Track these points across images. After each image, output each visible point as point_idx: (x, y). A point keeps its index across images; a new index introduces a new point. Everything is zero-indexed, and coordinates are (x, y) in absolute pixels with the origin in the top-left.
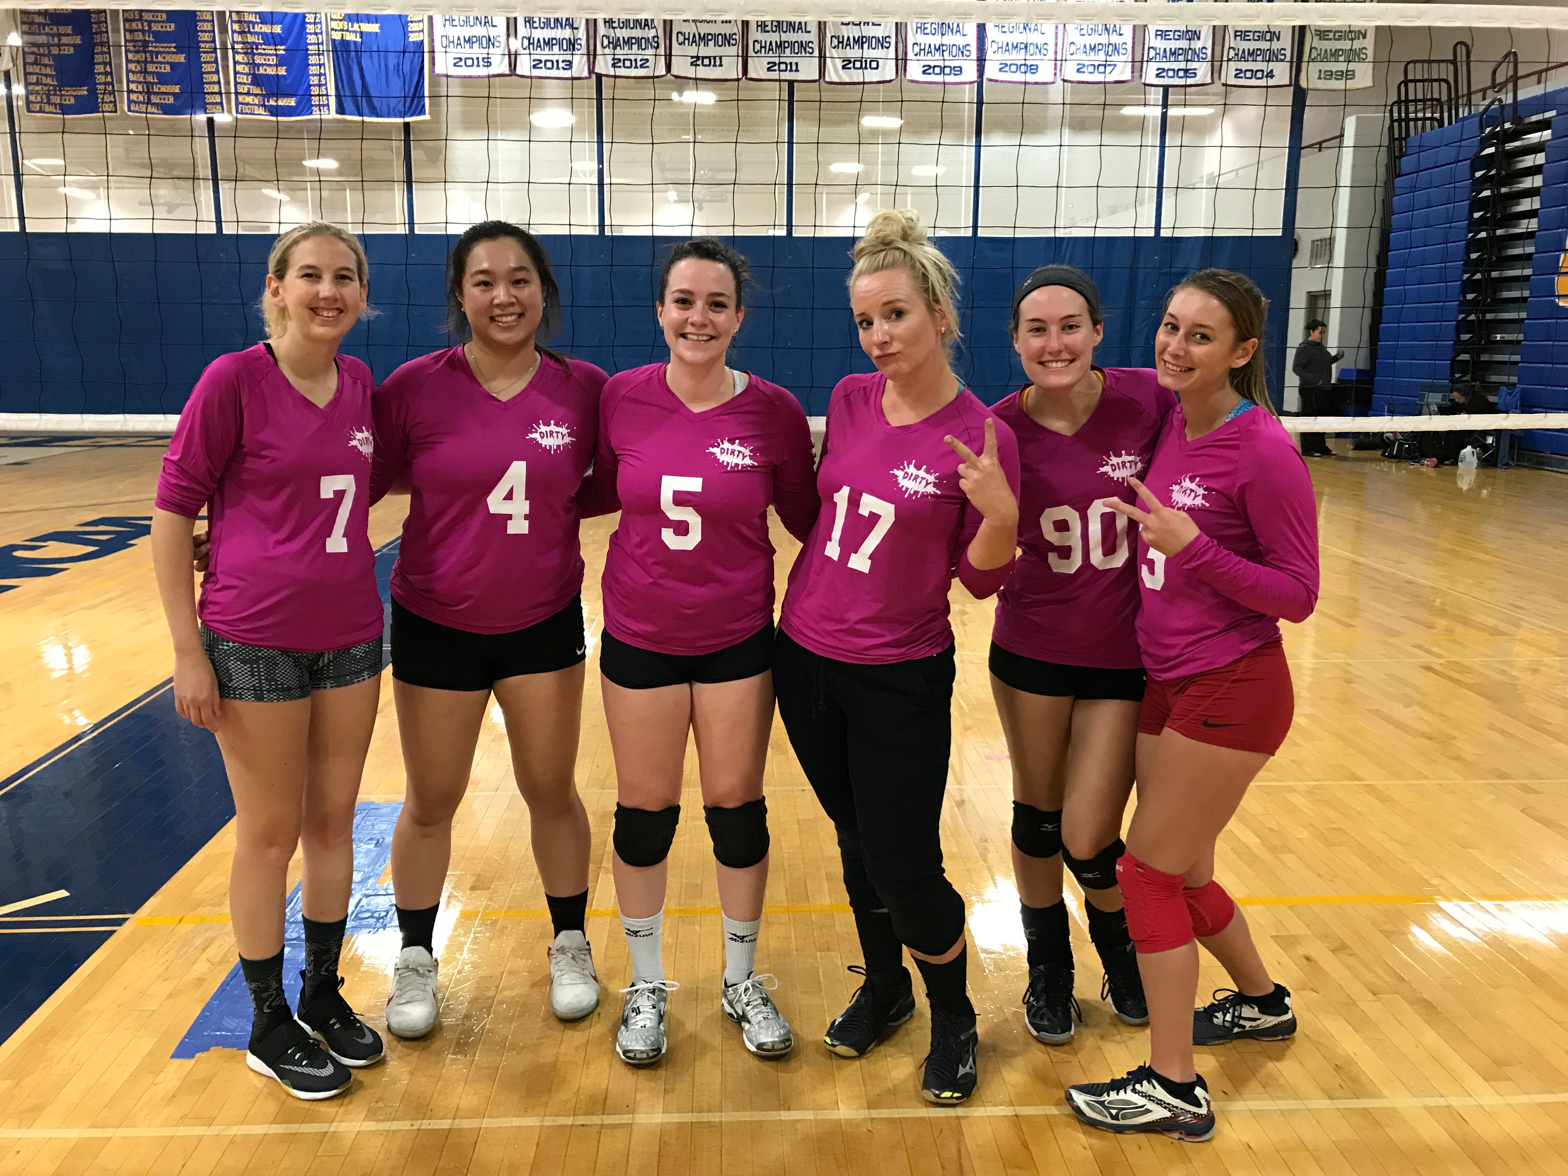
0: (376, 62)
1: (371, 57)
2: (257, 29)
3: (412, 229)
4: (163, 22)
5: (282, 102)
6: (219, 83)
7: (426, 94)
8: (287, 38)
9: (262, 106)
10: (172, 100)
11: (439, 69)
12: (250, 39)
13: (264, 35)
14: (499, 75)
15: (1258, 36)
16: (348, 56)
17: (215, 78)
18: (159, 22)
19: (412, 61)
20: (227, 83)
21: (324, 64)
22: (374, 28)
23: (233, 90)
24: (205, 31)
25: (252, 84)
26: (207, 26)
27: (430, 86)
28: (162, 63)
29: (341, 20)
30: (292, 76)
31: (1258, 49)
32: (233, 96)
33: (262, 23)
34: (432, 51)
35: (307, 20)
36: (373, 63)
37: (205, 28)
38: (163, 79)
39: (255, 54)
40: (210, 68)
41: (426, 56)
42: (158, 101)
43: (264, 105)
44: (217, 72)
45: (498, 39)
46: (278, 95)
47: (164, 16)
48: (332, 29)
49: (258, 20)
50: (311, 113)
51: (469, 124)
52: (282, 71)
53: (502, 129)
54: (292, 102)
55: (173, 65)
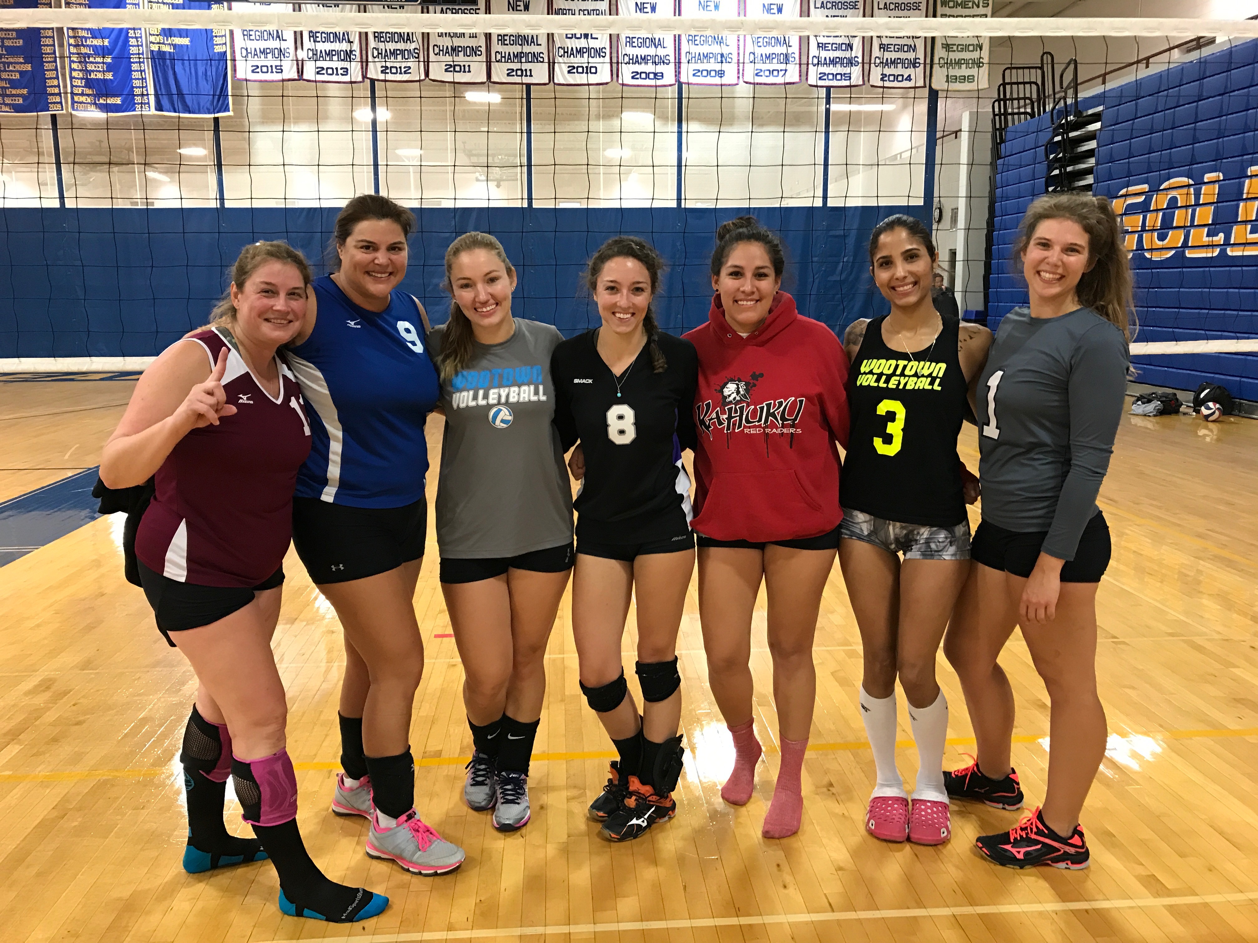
0: (187, 69)
1: (183, 64)
2: (89, 43)
3: (222, 204)
4: (13, 39)
5: (110, 101)
6: (59, 86)
7: (230, 93)
8: (114, 50)
9: (93, 104)
10: (21, 101)
11: (240, 75)
12: (84, 50)
13: (95, 47)
14: (289, 80)
15: (898, 49)
16: (164, 63)
17: (55, 83)
18: (10, 39)
19: (217, 68)
20: (65, 86)
21: (144, 71)
22: (185, 41)
23: (69, 91)
24: (47, 45)
25: (85, 86)
26: (49, 41)
27: (232, 89)
28: (11, 71)
29: (157, 35)
30: (118, 80)
31: (898, 59)
32: (69, 95)
33: (92, 38)
34: (234, 60)
35: (130, 35)
36: (185, 70)
37: (47, 43)
38: (14, 84)
39: (88, 62)
40: (53, 74)
41: (229, 63)
42: (10, 102)
43: (95, 104)
44: (57, 78)
45: (288, 51)
46: (107, 95)
47: (14, 34)
48: (151, 42)
49: (90, 35)
50: (134, 110)
51: (266, 119)
52: (109, 76)
53: (295, 123)
54: (118, 101)
55: (21, 73)
